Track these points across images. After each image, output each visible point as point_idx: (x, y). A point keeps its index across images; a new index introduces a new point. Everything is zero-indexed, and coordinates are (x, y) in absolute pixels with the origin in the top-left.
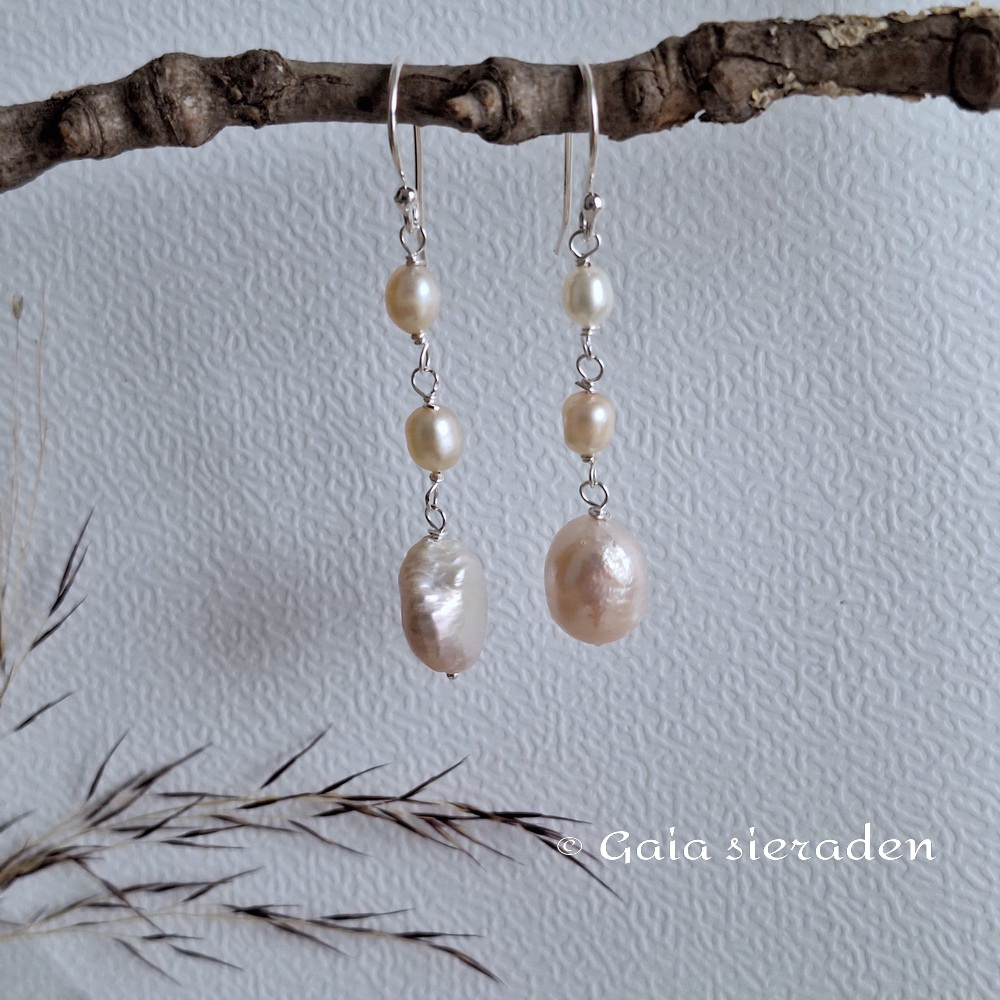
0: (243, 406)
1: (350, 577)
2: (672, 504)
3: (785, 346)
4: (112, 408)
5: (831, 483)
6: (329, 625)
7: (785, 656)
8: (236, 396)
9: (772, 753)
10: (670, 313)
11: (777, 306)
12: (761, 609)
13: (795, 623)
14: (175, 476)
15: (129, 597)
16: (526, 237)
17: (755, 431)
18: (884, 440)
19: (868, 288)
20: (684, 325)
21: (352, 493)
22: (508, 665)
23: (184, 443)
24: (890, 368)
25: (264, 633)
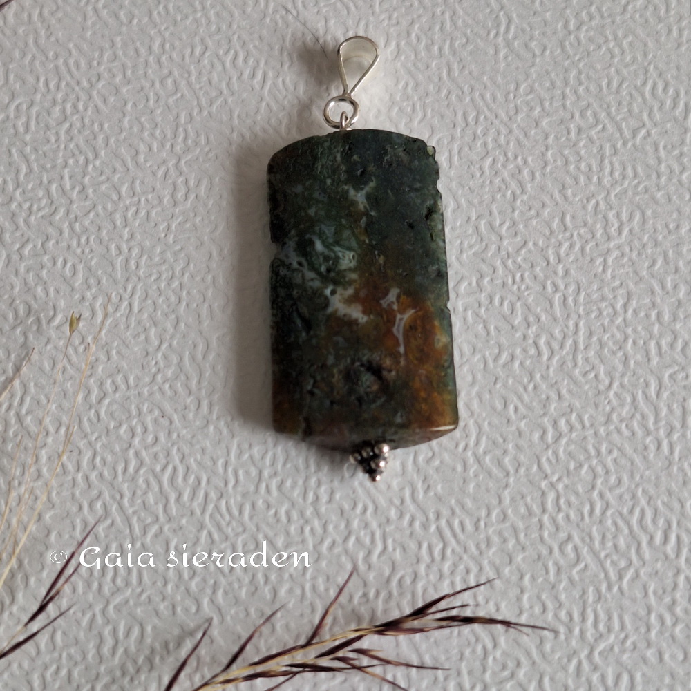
16: (569, 342)
21: (370, 553)
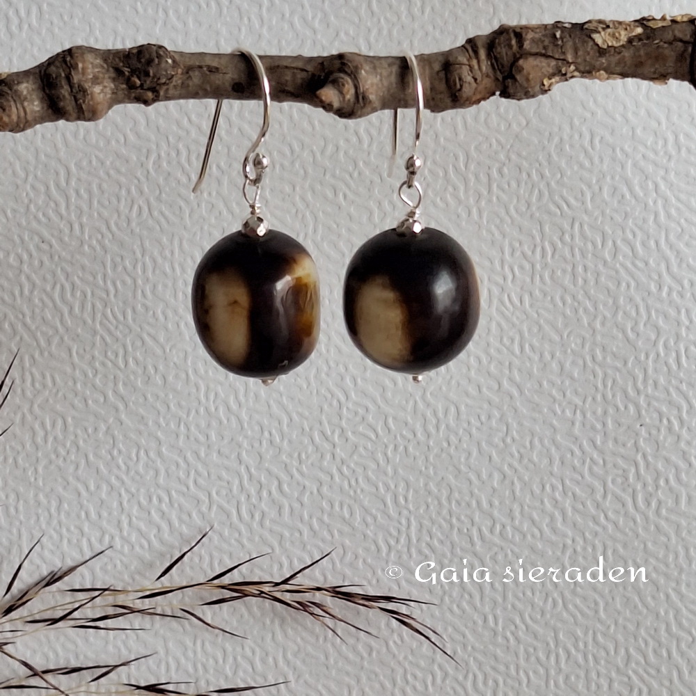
0: (144, 264)
1: (234, 407)
2: (504, 345)
3: (596, 219)
4: (31, 264)
5: (632, 329)
6: (216, 447)
7: (595, 468)
8: (139, 255)
9: (584, 549)
10: (503, 190)
11: (590, 187)
12: (577, 430)
13: (603, 443)
14: (85, 323)
15: (43, 425)
17: (572, 287)
18: (674, 294)
19: (662, 173)
20: (515, 201)
22: (368, 479)
23: (93, 294)
24: (679, 237)
25: (159, 454)
